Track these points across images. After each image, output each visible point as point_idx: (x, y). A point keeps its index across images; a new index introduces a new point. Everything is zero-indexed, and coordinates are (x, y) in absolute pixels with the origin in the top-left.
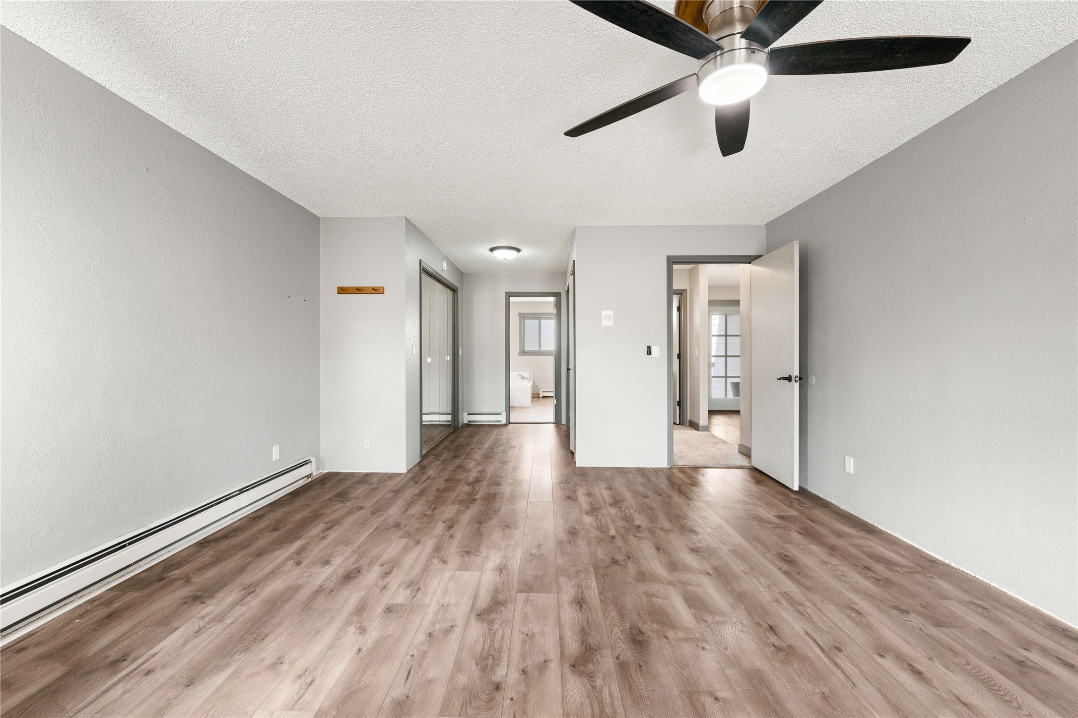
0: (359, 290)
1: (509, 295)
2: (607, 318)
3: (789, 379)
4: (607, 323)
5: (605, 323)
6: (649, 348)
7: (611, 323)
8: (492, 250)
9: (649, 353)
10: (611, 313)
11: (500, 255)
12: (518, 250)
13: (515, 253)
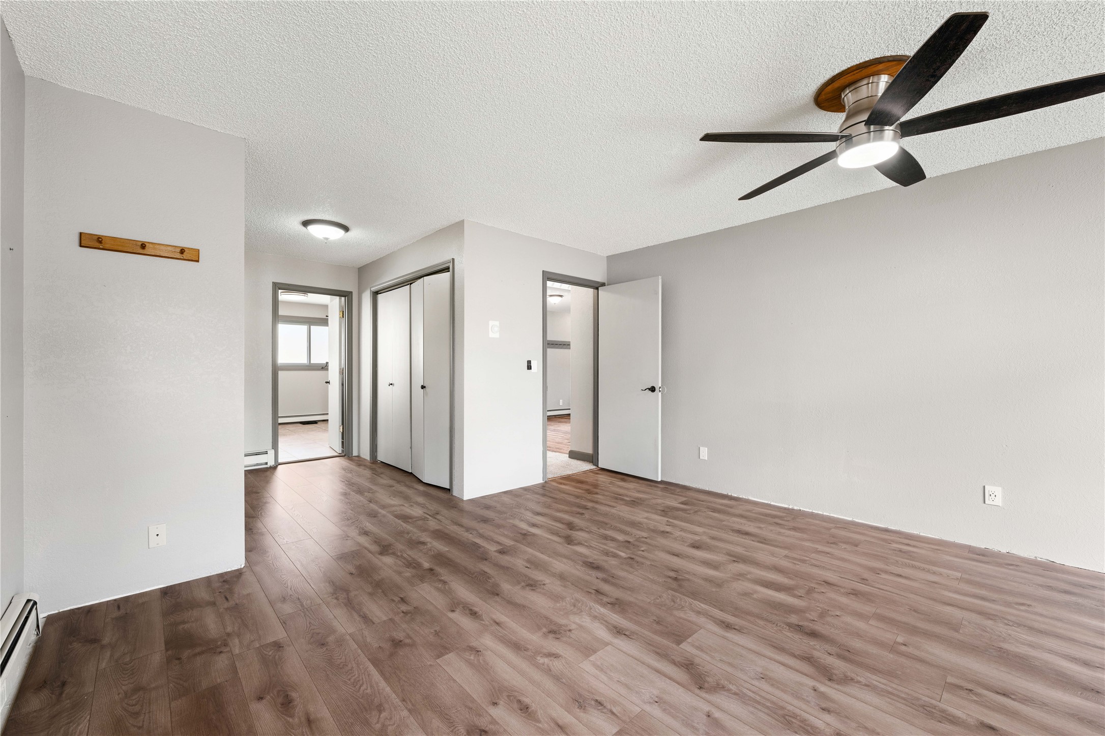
0: (142, 248)
1: (277, 287)
2: (494, 330)
3: (653, 389)
4: (494, 334)
5: (491, 335)
6: (529, 362)
7: (497, 335)
8: (306, 223)
9: (529, 367)
10: (497, 323)
11: (316, 231)
12: (346, 229)
13: (341, 232)
